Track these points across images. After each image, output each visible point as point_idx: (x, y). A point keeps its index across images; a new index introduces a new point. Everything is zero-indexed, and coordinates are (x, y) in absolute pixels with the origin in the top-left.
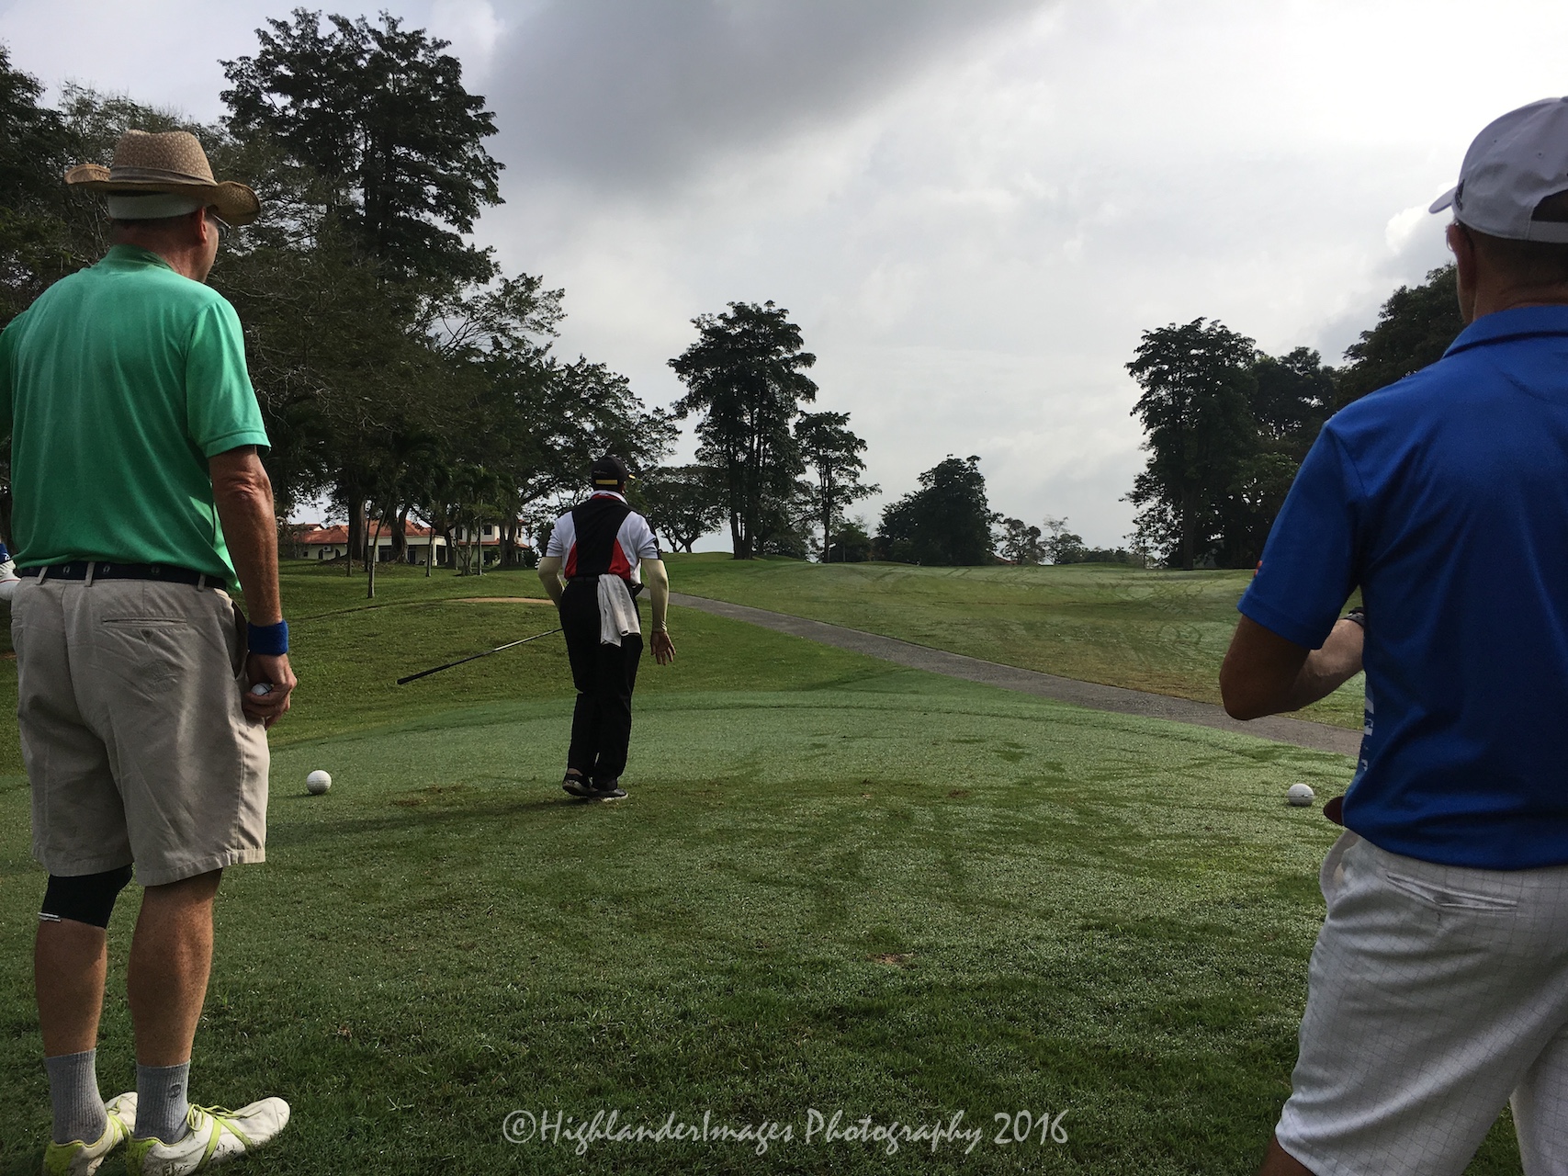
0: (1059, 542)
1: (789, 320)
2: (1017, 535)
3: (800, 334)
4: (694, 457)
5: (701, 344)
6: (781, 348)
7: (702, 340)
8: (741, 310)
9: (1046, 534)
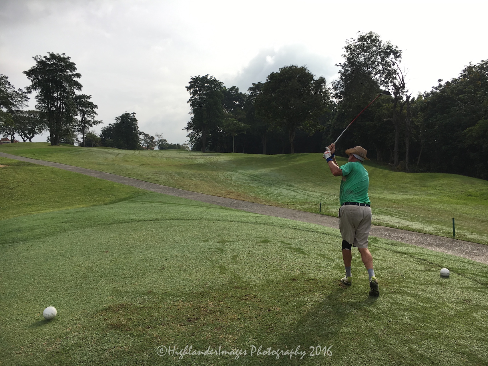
0: (160, 141)
1: (71, 61)
2: (147, 139)
3: (75, 66)
4: (35, 108)
5: (37, 66)
6: (68, 71)
7: (37, 65)
8: (52, 55)
9: (156, 139)
